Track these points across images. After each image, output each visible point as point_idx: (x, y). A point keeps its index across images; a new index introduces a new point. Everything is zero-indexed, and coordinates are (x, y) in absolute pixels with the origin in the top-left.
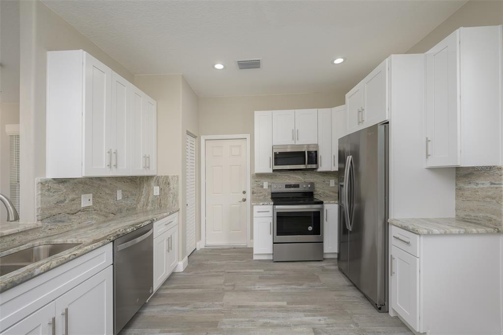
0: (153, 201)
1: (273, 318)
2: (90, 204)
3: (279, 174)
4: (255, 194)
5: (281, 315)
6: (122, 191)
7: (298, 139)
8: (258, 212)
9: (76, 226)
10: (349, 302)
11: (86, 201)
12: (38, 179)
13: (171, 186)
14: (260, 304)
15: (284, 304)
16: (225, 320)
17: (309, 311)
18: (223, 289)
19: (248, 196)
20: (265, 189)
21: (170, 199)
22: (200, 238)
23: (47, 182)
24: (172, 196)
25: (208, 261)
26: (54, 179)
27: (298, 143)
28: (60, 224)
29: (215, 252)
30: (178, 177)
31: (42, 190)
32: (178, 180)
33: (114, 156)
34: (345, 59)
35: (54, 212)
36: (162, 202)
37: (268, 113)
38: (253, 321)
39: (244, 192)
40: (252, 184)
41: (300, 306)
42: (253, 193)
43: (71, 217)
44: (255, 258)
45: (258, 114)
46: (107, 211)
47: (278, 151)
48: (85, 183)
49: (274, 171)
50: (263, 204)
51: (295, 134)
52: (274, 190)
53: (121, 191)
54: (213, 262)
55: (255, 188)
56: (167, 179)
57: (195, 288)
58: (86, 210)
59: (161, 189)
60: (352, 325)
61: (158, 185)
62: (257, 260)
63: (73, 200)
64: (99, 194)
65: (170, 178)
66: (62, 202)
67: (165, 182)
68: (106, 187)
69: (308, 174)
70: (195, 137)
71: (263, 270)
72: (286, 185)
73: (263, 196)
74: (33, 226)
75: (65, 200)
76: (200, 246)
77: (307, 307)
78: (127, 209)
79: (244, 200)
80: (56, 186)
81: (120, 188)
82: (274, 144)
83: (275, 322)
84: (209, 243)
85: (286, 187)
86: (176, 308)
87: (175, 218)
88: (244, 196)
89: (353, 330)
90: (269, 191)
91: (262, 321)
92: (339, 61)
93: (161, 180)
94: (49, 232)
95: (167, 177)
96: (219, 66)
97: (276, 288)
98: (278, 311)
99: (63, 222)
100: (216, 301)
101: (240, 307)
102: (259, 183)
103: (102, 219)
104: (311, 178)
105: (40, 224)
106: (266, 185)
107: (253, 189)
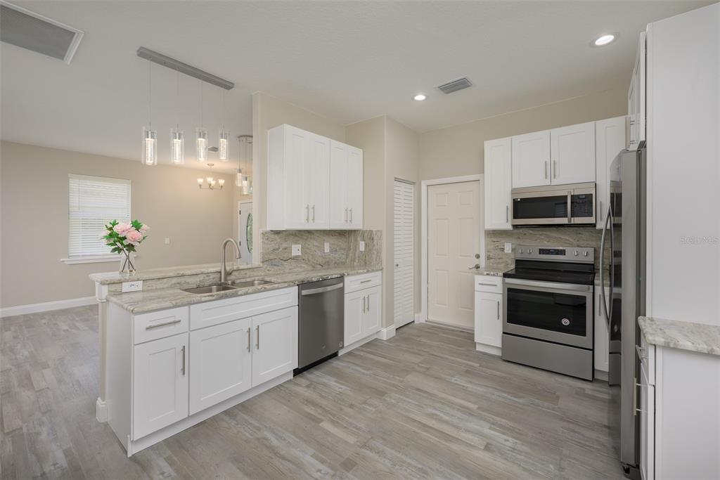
0: (359, 257)
1: (447, 414)
2: (300, 254)
3: (531, 232)
4: (492, 260)
5: (459, 414)
6: (330, 244)
7: (555, 176)
8: (480, 284)
9: (287, 271)
10: (580, 443)
11: (296, 250)
12: (261, 231)
13: (375, 242)
14: (444, 395)
15: (474, 407)
16: (393, 394)
17: (501, 426)
18: (413, 368)
19: (482, 262)
20: (507, 254)
21: (374, 256)
22: (419, 310)
23: (266, 233)
24: (376, 253)
25: (419, 337)
26: (272, 231)
27: (555, 182)
28: (276, 267)
29: (434, 330)
30: (381, 232)
31: (263, 239)
32: (381, 235)
33: (311, 210)
34: (617, 36)
35: (271, 257)
36: (367, 259)
37: (505, 141)
38: (422, 407)
39: (478, 256)
40: (487, 245)
41: (493, 417)
42: (488, 258)
43: (283, 262)
44: (479, 348)
45: (489, 145)
46: (315, 262)
47: (519, 197)
48: (296, 235)
49: (515, 226)
50: (488, 274)
51: (551, 169)
52: (520, 257)
53: (328, 244)
54: (423, 340)
55: (492, 251)
56: (371, 234)
57: (386, 358)
58: (296, 258)
59: (366, 245)
60: (552, 466)
61: (364, 240)
62: (481, 352)
63: (285, 249)
64: (307, 245)
65: (374, 233)
66: (277, 249)
67: (369, 237)
68: (314, 239)
69: (584, 233)
70: (414, 183)
71: (478, 365)
72: (540, 250)
73: (504, 264)
74: (257, 266)
75: (279, 248)
76: (420, 319)
77: (503, 421)
78: (335, 263)
79: (477, 267)
80: (273, 236)
81: (327, 242)
82: (514, 187)
83: (446, 418)
84: (431, 318)
85: (540, 253)
86: (359, 368)
87: (376, 278)
88: (476, 262)
89: (549, 472)
90: (513, 256)
91: (431, 410)
92: (605, 40)
93: (366, 235)
94: (268, 272)
95: (371, 231)
96: (420, 98)
97: (478, 388)
98: (458, 410)
99: (278, 266)
100: (399, 376)
101: (418, 389)
102: (497, 244)
103: (310, 268)
104: (592, 240)
105: (261, 265)
106: (508, 248)
107: (488, 252)
